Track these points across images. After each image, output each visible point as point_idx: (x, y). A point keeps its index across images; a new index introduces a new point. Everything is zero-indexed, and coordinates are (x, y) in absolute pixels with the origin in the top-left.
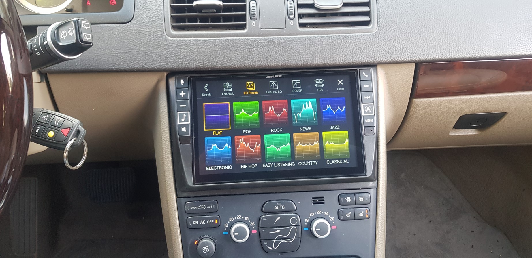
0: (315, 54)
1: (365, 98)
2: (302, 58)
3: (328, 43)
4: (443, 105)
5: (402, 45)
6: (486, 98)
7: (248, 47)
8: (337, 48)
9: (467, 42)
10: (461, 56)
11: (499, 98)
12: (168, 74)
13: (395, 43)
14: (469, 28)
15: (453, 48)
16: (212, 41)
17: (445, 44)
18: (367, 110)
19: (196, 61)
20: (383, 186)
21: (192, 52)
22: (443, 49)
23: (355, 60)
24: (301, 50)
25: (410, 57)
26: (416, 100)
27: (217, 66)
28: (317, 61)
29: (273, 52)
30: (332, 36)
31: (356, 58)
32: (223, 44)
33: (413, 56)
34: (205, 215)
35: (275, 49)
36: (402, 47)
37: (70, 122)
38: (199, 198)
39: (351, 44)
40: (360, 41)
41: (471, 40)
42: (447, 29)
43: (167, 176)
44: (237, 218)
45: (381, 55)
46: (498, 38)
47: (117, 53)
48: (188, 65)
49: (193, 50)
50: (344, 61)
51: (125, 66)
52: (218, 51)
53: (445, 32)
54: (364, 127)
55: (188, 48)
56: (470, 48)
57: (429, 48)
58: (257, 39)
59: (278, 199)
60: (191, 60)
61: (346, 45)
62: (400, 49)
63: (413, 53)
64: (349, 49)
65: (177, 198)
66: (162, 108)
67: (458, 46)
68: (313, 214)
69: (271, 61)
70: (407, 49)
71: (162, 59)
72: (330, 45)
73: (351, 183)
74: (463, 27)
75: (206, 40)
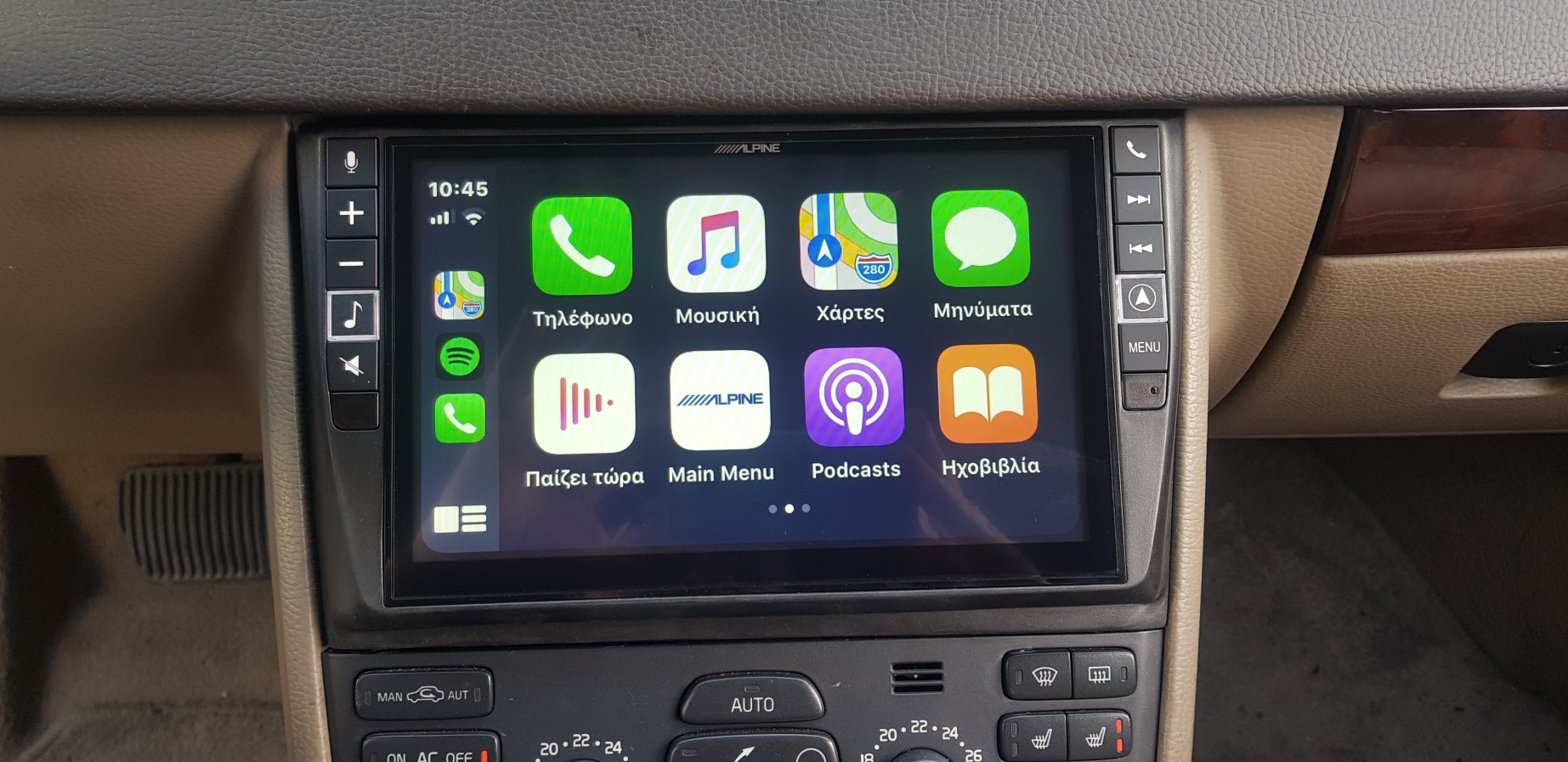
0: (923, 56)
1: (1131, 249)
2: (868, 69)
3: (983, 8)
4: (1440, 284)
5: (1298, 25)
7: (633, 15)
8: (1020, 30)
12: (294, 127)
13: (1271, 15)
15: (1510, 45)
17: (1479, 27)
18: (1138, 303)
19: (407, 73)
20: (1190, 621)
21: (388, 32)
22: (1470, 49)
23: (1096, 85)
25: (1329, 77)
26: (1334, 263)
27: (496, 93)
28: (933, 83)
29: (740, 39)
31: (1098, 78)
34: (440, 726)
35: (752, 29)
36: (1299, 36)
38: (412, 655)
43: (282, 560)
44: (575, 745)
45: (1207, 68)
47: (67, 28)
48: (369, 89)
49: (395, 21)
50: (1047, 87)
51: (103, 86)
52: (504, 27)
54: (1122, 373)
57: (1410, 42)
59: (751, 669)
60: (384, 65)
61: (1057, 17)
62: (1288, 42)
63: (1341, 63)
64: (1071, 37)
65: (326, 651)
66: (268, 270)
67: (1535, 41)
68: (892, 733)
69: (734, 80)
70: (1319, 47)
71: (258, 59)
72: (989, 17)
73: (1056, 609)
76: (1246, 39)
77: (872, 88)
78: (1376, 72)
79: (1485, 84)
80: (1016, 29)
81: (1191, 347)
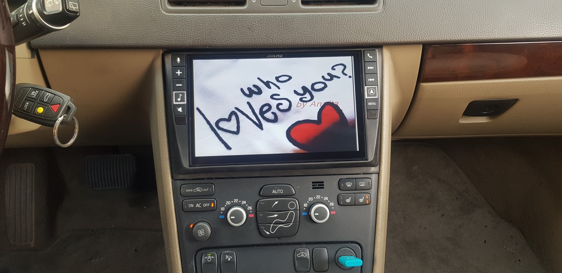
0: (317, 33)
1: (369, 80)
2: (304, 37)
3: (332, 22)
4: (452, 90)
5: (408, 25)
6: (496, 83)
7: (247, 24)
8: (341, 27)
9: (477, 23)
10: (470, 37)
11: (511, 83)
12: (164, 52)
13: (402, 23)
14: (479, 8)
15: (461, 29)
16: (210, 17)
17: (454, 25)
18: (370, 93)
19: (193, 39)
20: (385, 172)
21: (189, 29)
22: (451, 30)
23: (359, 40)
24: (303, 28)
25: (416, 38)
26: (424, 85)
27: (215, 43)
28: (320, 40)
29: (273, 30)
30: (335, 15)
31: (360, 38)
32: (222, 20)
33: (420, 37)
34: (202, 198)
36: (409, 28)
37: (60, 98)
38: (195, 181)
39: (355, 23)
40: (365, 20)
41: (481, 21)
42: (456, 9)
43: (162, 158)
44: (234, 202)
45: (386, 36)
46: (510, 20)
47: (110, 28)
48: (184, 43)
49: (190, 26)
50: (347, 40)
51: (119, 42)
52: (216, 27)
53: (454, 12)
54: (367, 110)
55: (185, 24)
56: (480, 30)
57: (436, 29)
58: (258, 16)
59: (277, 183)
60: (188, 37)
61: (349, 24)
62: (406, 29)
63: (419, 34)
64: (353, 29)
65: (173, 180)
66: (157, 87)
67: (468, 28)
68: (312, 199)
69: (272, 39)
70: (414, 30)
71: (157, 35)
72: (333, 24)
73: (351, 168)
74: (473, 8)
75: (204, 16)
76: (396, 29)
77: (305, 41)
78: (428, 36)
79: (455, 39)
81: (385, 104)
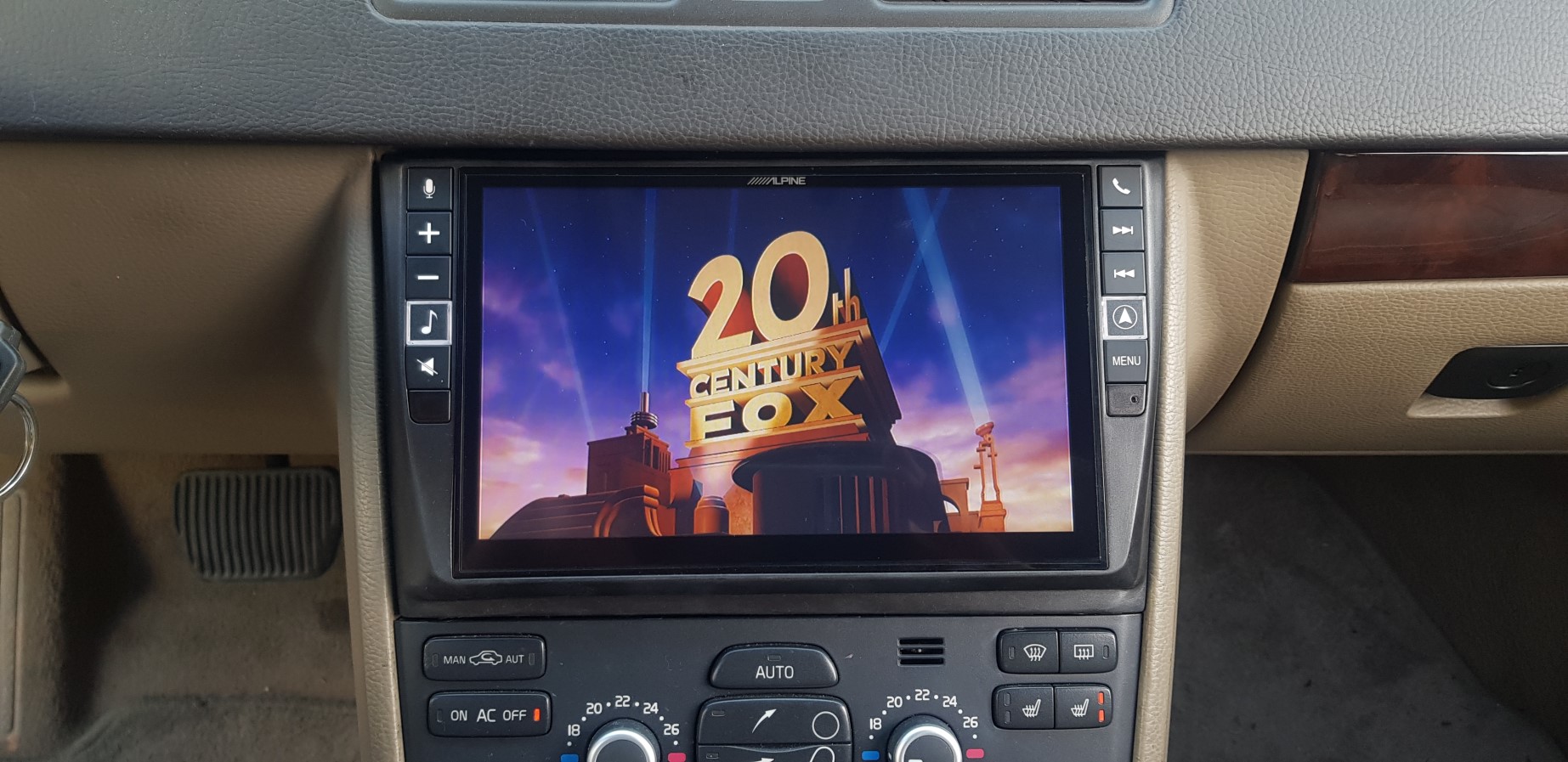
0: (932, 101)
1: (1116, 274)
3: (986, 61)
4: (1400, 310)
5: (1265, 78)
7: (679, 64)
8: (1019, 80)
9: (1513, 79)
10: (1485, 129)
12: (380, 157)
13: (1241, 69)
15: (1455, 98)
16: (543, 34)
17: (1428, 81)
19: (481, 111)
20: (1166, 606)
21: (466, 76)
22: (1419, 100)
23: (1085, 129)
24: (879, 82)
25: (1292, 125)
26: (1303, 290)
27: (559, 130)
28: (941, 126)
29: (772, 86)
30: (999, 35)
31: (1087, 123)
32: (586, 48)
33: (1305, 122)
34: (498, 688)
35: (783, 77)
36: (1265, 88)
38: (474, 624)
39: (1071, 67)
41: (1527, 72)
44: (617, 705)
45: (1183, 115)
47: (184, 68)
48: (448, 125)
49: (471, 66)
50: (1042, 130)
52: (566, 73)
53: (1428, 35)
54: (1106, 383)
55: (451, 59)
56: (1520, 102)
57: (1365, 94)
58: (717, 33)
59: (773, 640)
60: (461, 105)
61: (1051, 69)
62: (1256, 93)
63: (1303, 112)
64: (1063, 87)
65: (398, 619)
66: (353, 282)
67: (1478, 94)
68: (898, 701)
69: (766, 121)
70: (1284, 97)
71: (351, 97)
72: (991, 68)
73: (1045, 592)
74: (1497, 23)
75: (520, 31)
77: (888, 129)
78: (1335, 120)
79: (1432, 132)
80: (1015, 80)
81: (1169, 362)
